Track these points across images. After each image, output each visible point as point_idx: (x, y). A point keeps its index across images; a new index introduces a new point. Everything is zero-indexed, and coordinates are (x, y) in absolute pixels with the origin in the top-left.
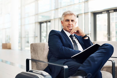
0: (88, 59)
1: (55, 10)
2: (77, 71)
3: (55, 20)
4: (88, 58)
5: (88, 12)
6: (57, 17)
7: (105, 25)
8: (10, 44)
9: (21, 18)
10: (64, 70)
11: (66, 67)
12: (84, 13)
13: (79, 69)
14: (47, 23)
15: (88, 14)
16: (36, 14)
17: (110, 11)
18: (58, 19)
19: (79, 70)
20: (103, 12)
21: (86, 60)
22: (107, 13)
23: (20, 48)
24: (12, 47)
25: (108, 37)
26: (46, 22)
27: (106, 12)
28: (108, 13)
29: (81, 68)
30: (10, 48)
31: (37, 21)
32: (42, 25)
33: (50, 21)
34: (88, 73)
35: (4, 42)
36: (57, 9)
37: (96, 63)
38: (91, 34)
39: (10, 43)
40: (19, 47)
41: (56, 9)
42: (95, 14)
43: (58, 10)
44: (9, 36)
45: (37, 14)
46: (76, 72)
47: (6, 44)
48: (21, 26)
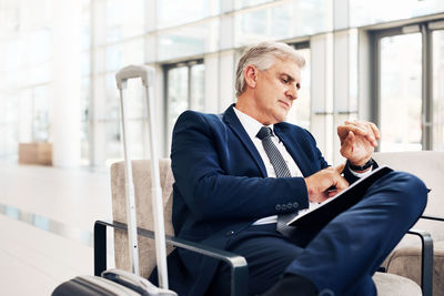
0: (326, 230)
1: (220, 16)
2: (281, 276)
3: (219, 58)
4: (328, 226)
5: (349, 28)
6: (230, 46)
7: (413, 78)
8: (50, 146)
9: (92, 48)
10: (233, 274)
11: (238, 261)
12: (334, 32)
13: (289, 270)
14: (190, 67)
15: (348, 35)
16: (150, 33)
17: (431, 26)
18: (232, 52)
19: (288, 275)
20: (405, 30)
21: (319, 235)
22: (421, 31)
23: (86, 162)
24: (56, 159)
25: (425, 124)
26: (187, 63)
27: (417, 28)
28: (424, 30)
29: (295, 266)
30: (48, 163)
31: (153, 60)
32: (173, 73)
33: (200, 61)
34: (323, 289)
35: (27, 139)
36: (229, 13)
37: (354, 248)
38: (357, 112)
39: (51, 141)
40: (83, 156)
41: (227, 13)
42: (374, 35)
43: (233, 17)
44: (47, 114)
45: (152, 33)
46: (277, 280)
47: (35, 145)
48: (92, 76)
